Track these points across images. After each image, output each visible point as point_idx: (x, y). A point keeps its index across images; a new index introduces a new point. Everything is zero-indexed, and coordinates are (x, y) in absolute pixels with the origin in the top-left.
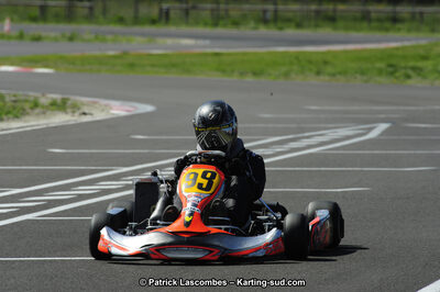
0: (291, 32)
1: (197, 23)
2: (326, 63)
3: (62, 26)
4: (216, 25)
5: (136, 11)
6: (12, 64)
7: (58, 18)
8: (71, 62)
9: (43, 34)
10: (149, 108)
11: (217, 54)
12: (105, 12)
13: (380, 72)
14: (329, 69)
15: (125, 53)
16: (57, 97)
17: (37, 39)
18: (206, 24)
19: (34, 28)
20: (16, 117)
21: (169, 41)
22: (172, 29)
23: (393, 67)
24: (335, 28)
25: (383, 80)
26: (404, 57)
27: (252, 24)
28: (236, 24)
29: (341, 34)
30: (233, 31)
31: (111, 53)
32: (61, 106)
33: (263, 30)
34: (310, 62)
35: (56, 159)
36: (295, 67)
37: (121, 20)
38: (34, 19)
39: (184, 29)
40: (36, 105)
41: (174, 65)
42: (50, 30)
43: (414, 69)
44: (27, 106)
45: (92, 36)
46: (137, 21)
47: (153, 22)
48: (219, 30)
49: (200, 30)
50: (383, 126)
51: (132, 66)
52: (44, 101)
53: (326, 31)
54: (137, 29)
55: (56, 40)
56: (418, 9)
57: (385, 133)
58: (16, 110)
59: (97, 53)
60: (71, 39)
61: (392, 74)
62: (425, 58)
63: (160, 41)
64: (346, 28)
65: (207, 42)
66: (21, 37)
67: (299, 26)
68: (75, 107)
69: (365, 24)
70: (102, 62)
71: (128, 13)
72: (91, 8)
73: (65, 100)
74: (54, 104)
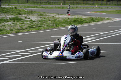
3: (106, 6)
5: (117, 3)
6: (99, 12)
7: (104, 5)
8: (108, 12)
9: (103, 7)
12: (112, 3)
15: (117, 10)
16: (108, 17)
17: (102, 8)
19: (101, 6)
20: (102, 21)
31: (115, 10)
37: (115, 5)
38: (101, 5)
40: (104, 19)
42: (104, 7)
45: (110, 8)
46: (118, 5)
51: (118, 12)
52: (106, 18)
54: (118, 6)
55: (105, 8)
58: (102, 20)
59: (112, 10)
60: (107, 8)
66: (99, 8)
68: (111, 19)
70: (113, 12)
71: (116, 4)
72: (110, 3)
73: (109, 18)
74: (107, 19)
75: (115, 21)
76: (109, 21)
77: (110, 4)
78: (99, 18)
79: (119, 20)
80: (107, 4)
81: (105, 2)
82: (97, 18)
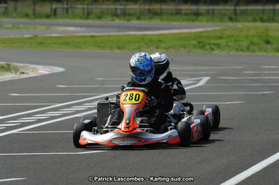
0: (135, 22)
1: (74, 17)
2: (160, 41)
4: (87, 18)
5: (34, 10)
8: (3, 42)
10: (61, 70)
11: (92, 36)
12: (16, 9)
13: (195, 47)
14: (163, 45)
15: (35, 36)
16: (3, 63)
18: (81, 18)
21: (60, 29)
22: (60, 21)
23: (201, 43)
24: (161, 20)
25: (199, 51)
26: (208, 38)
27: (110, 18)
28: (99, 18)
29: (165, 23)
30: (98, 22)
31: (27, 36)
32: (7, 68)
33: (117, 21)
34: (151, 41)
36: (142, 44)
37: (27, 15)
39: (68, 21)
41: (67, 44)
45: (11, 26)
46: (36, 16)
47: (48, 17)
48: (90, 21)
49: (78, 21)
50: (207, 79)
51: (41, 44)
53: (156, 22)
54: (38, 21)
56: (211, 7)
57: (208, 82)
61: (203, 47)
62: (221, 38)
63: (54, 28)
65: (83, 29)
67: (139, 18)
68: (16, 70)
69: (179, 17)
70: (22, 41)
71: (30, 11)
72: (6, 8)
73: (9, 65)
74: (2, 67)
75: (32, 74)
76: (8, 76)
77: (6, 13)
79: (46, 73)
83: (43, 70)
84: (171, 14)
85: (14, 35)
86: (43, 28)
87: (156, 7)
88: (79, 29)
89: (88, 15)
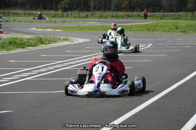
0: (120, 20)
1: (96, 18)
2: (131, 28)
3: (61, 19)
4: (101, 18)
5: (79, 15)
6: (50, 29)
8: (65, 28)
10: (89, 40)
11: (103, 26)
12: (71, 15)
13: (146, 30)
14: (132, 30)
15: (79, 26)
16: (65, 37)
17: (55, 22)
18: (98, 18)
19: (54, 19)
20: (55, 42)
21: (89, 23)
22: (89, 19)
23: (149, 29)
24: (132, 19)
25: (147, 32)
26: (152, 26)
27: (110, 18)
28: (106, 18)
30: (105, 20)
31: (75, 26)
32: (66, 40)
33: (113, 20)
34: (127, 28)
35: (68, 53)
37: (76, 17)
38: (53, 17)
39: (93, 19)
40: (60, 40)
41: (92, 29)
42: (58, 20)
43: (155, 29)
44: (58, 40)
45: (69, 21)
46: (80, 17)
47: (84, 18)
48: (102, 20)
49: (97, 19)
50: (151, 44)
51: (81, 29)
52: (62, 38)
53: (130, 20)
54: (80, 19)
55: (60, 22)
56: (153, 14)
57: (151, 46)
58: (55, 41)
60: (64, 22)
61: (149, 30)
62: (157, 26)
63: (87, 22)
64: (135, 19)
65: (99, 23)
66: (51, 22)
67: (122, 18)
68: (70, 40)
69: (139, 18)
70: (73, 28)
71: (77, 15)
72: (67, 14)
73: (67, 38)
74: (64, 39)
75: (76, 42)
76: (66, 43)
77: (67, 16)
78: (50, 37)
80: (62, 16)
81: (59, 12)
82: (48, 38)
83: (81, 41)
84: (136, 16)
85: (70, 25)
86: (82, 22)
87: (130, 13)
88: (97, 23)
89: (101, 17)
